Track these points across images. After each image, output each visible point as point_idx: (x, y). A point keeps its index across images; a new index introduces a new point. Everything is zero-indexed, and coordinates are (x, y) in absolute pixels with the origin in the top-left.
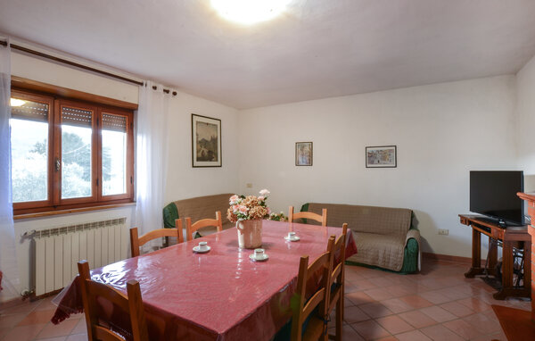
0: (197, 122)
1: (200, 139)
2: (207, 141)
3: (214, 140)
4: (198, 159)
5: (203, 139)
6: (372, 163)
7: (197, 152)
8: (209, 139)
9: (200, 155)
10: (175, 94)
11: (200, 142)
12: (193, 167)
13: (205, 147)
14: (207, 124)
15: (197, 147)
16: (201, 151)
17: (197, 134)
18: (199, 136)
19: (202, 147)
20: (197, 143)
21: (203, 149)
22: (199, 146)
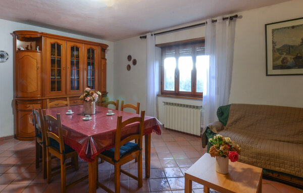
0: (273, 31)
1: (278, 47)
2: (292, 47)
4: (275, 67)
5: (285, 46)
9: (279, 62)
10: (236, 16)
11: (278, 50)
12: (267, 75)
13: (288, 53)
14: (293, 27)
15: (273, 55)
16: (281, 59)
17: (273, 43)
18: (277, 44)
19: (283, 54)
20: (274, 51)
21: (283, 56)
22: (278, 54)
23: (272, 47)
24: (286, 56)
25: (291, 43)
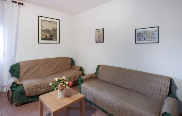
0: (42, 20)
1: (44, 29)
2: (49, 30)
3: (55, 30)
4: (42, 39)
5: (46, 29)
6: (140, 40)
7: (42, 36)
8: (51, 29)
9: (44, 37)
10: (22, 4)
11: (44, 31)
12: (39, 43)
13: (48, 33)
14: (50, 21)
15: (42, 33)
16: (45, 35)
17: (42, 27)
18: (43, 27)
19: (45, 33)
20: (42, 31)
21: (46, 34)
22: (43, 32)
23: (41, 28)
24: (47, 34)
25: (49, 29)
